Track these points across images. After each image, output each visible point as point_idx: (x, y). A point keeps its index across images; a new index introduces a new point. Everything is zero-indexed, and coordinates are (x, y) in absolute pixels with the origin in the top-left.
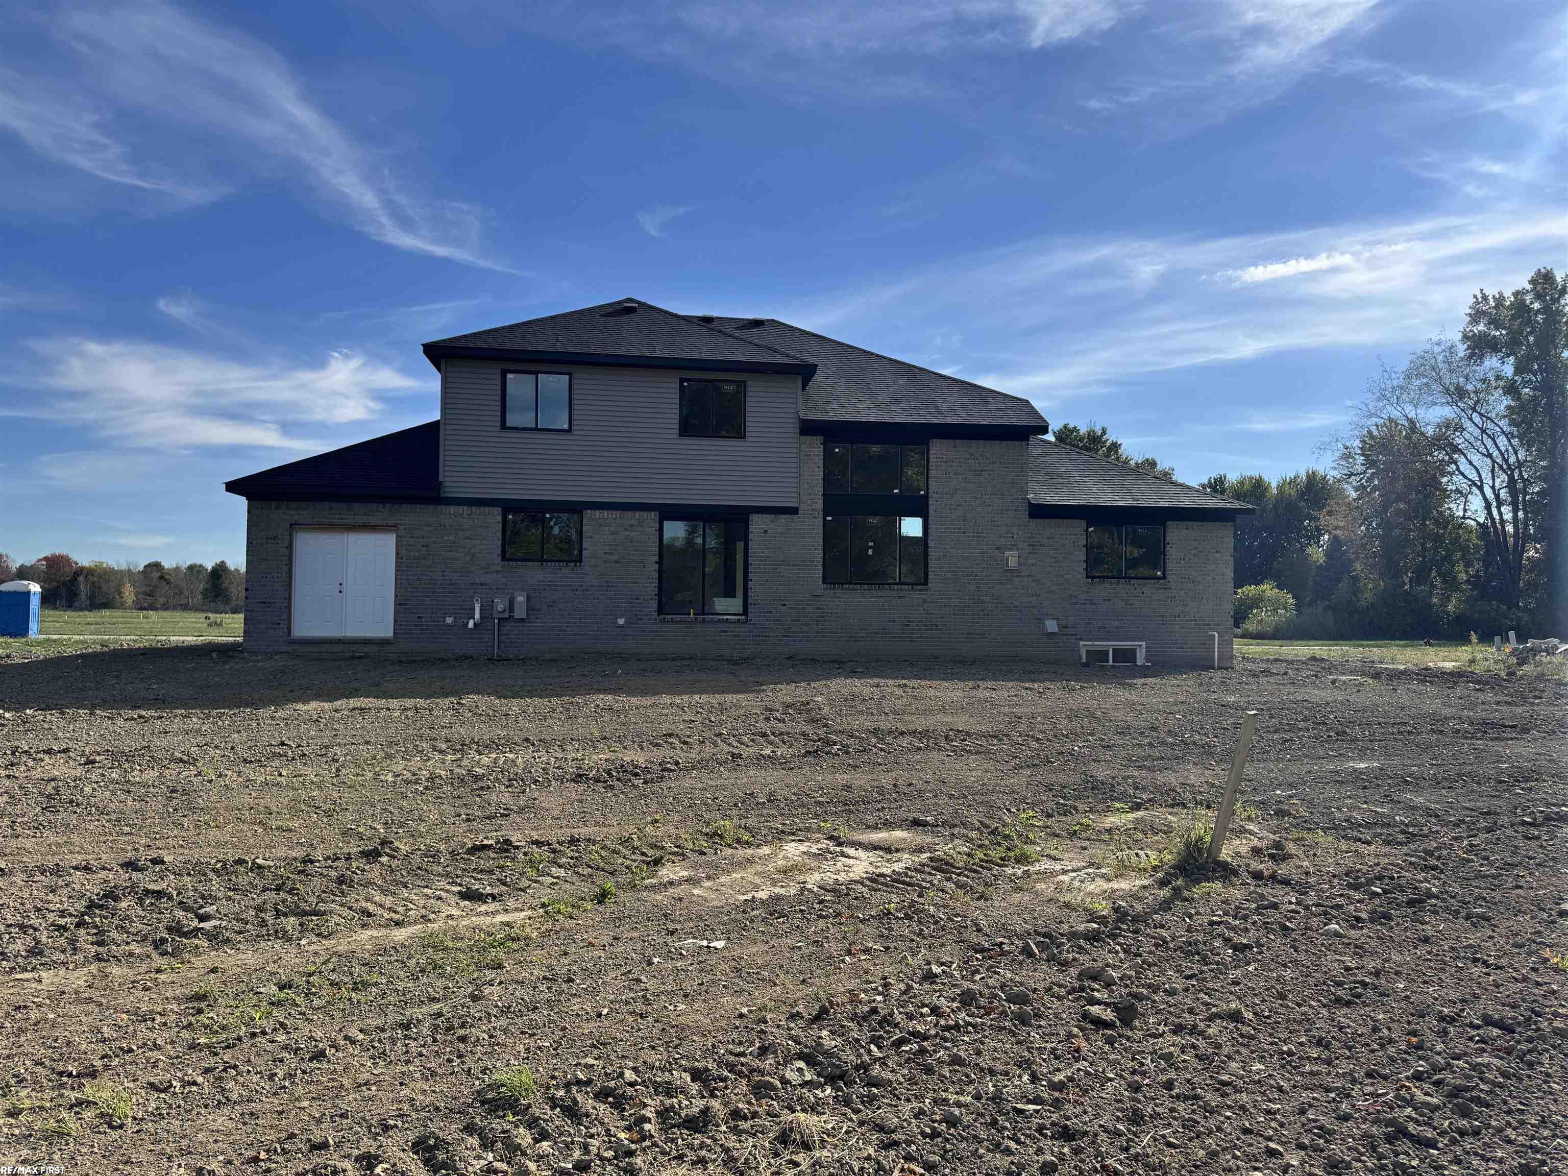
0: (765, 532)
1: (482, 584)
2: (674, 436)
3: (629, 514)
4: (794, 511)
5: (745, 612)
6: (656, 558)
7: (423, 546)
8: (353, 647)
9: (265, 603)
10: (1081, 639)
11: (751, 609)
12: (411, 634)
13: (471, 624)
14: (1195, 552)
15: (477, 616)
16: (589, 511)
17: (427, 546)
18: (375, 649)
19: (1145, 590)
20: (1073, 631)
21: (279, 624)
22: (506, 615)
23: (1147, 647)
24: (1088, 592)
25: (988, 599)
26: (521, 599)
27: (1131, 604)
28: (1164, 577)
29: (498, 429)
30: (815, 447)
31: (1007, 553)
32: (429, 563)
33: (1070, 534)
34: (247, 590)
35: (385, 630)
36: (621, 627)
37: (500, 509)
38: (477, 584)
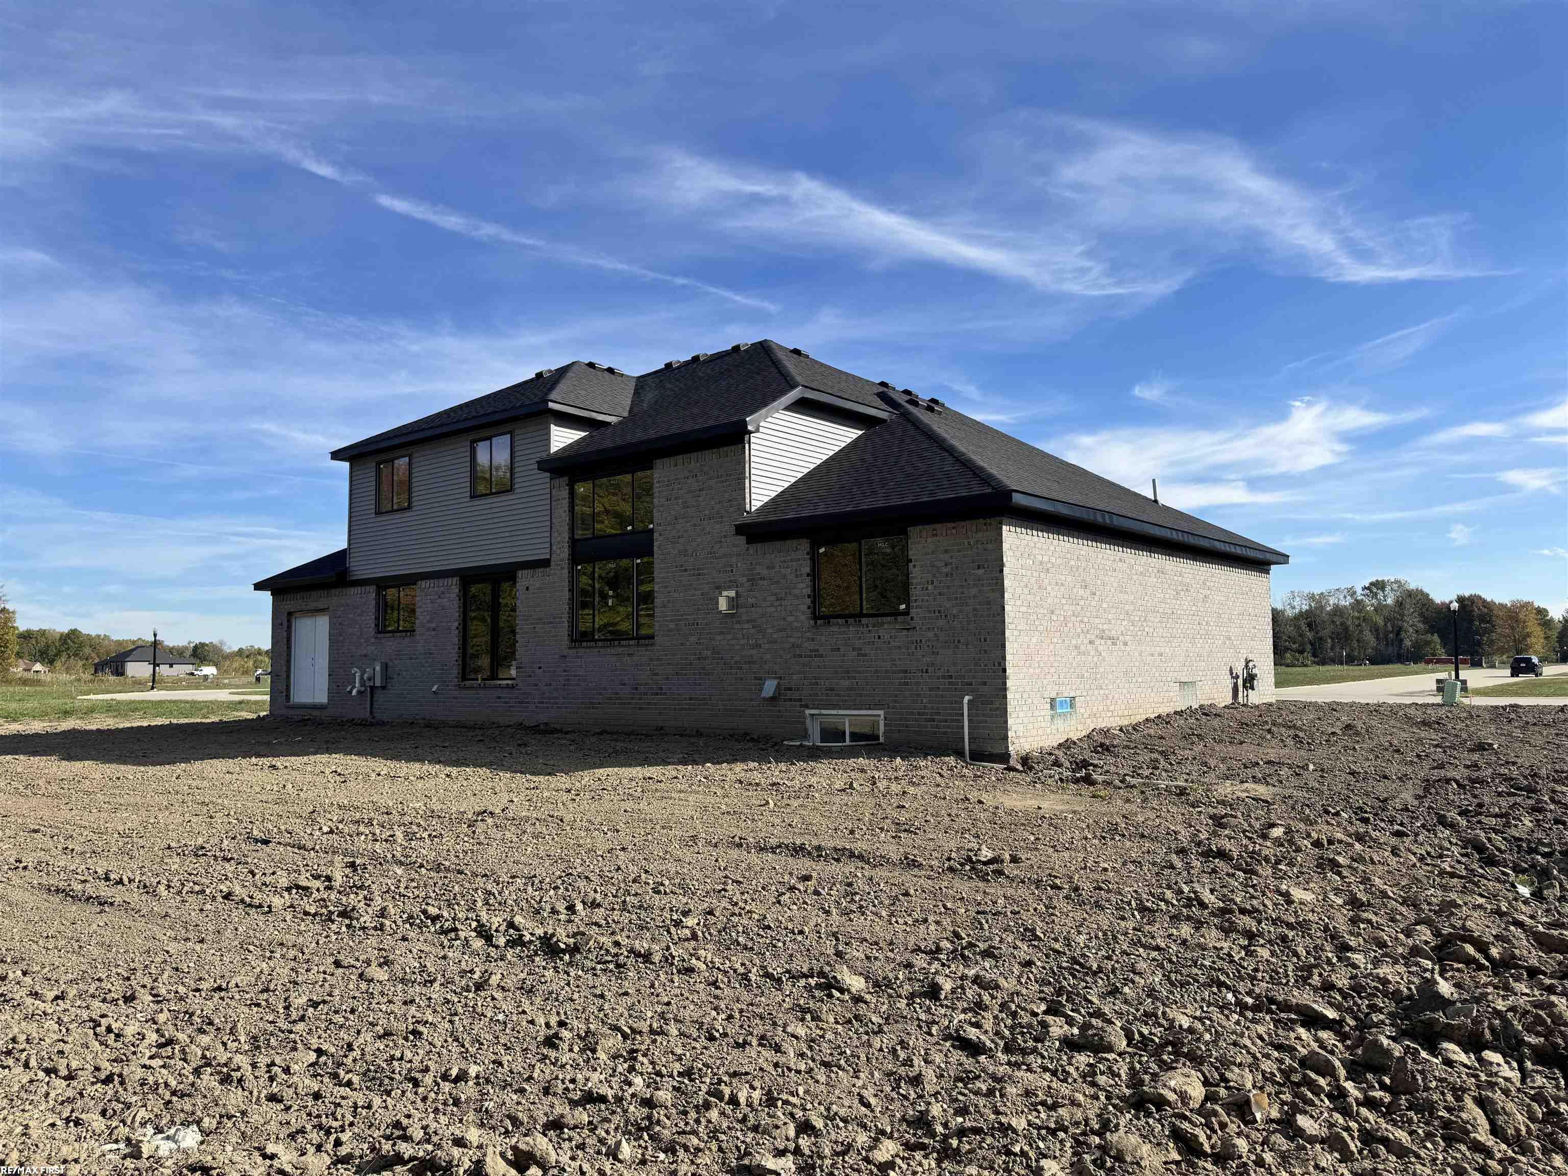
0: (528, 589)
1: (366, 656)
2: (468, 499)
3: (442, 582)
4: (547, 564)
6: (457, 624)
7: (339, 624)
9: (277, 676)
10: (807, 707)
11: (518, 674)
12: (335, 700)
13: (354, 692)
14: (948, 569)
15: (357, 685)
16: (420, 582)
17: (341, 624)
19: (881, 632)
20: (796, 695)
21: (283, 693)
22: (372, 683)
23: (885, 719)
24: (813, 640)
25: (709, 653)
26: (378, 668)
27: (866, 655)
28: (906, 613)
29: (374, 515)
30: (562, 490)
31: (723, 593)
32: (342, 638)
33: (792, 560)
36: (435, 693)
37: (375, 587)
38: (363, 655)
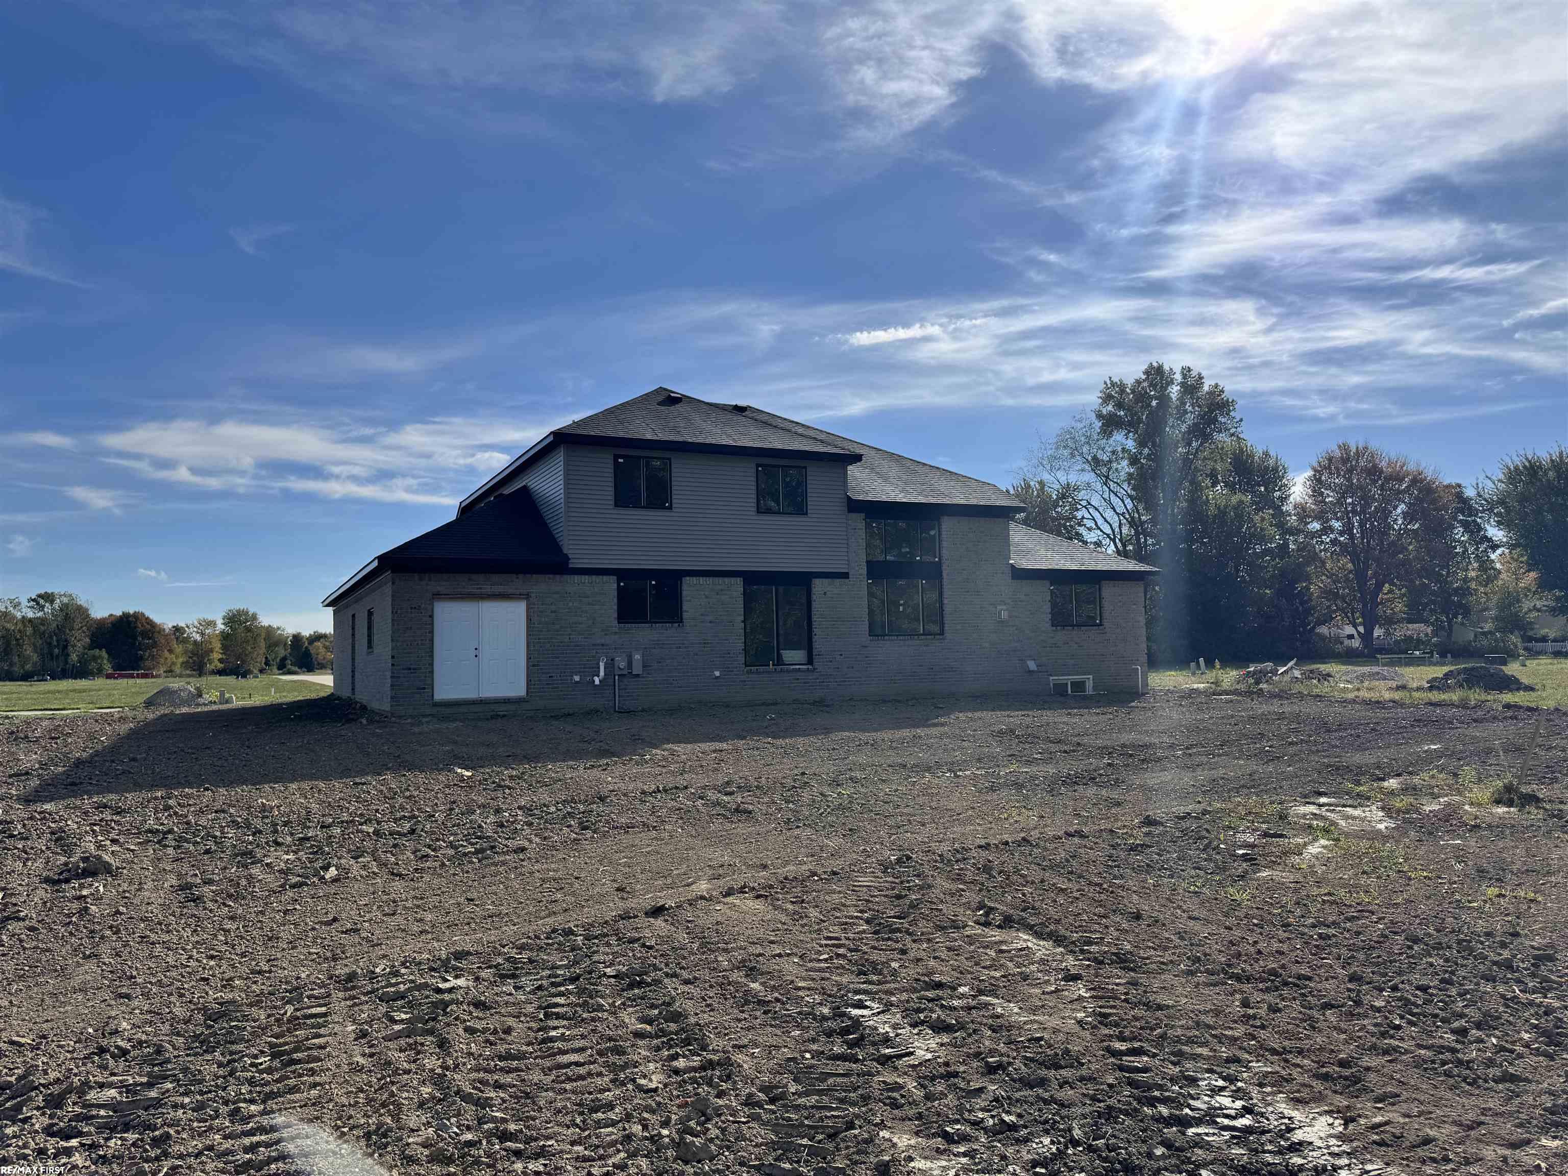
0: (825, 593)
1: (603, 645)
2: (751, 513)
3: (720, 580)
4: (845, 576)
5: (810, 661)
6: (742, 618)
7: (552, 612)
8: (492, 707)
9: (410, 669)
10: (1050, 675)
11: (816, 660)
12: (545, 692)
13: (597, 681)
14: (1120, 604)
15: (602, 673)
16: (688, 578)
17: (555, 612)
18: (512, 707)
19: (1089, 634)
20: (1045, 669)
21: (424, 688)
22: (625, 672)
23: (1093, 680)
24: (1053, 637)
25: (987, 645)
27: (1082, 646)
28: (1102, 624)
29: (611, 507)
30: (858, 521)
31: (999, 608)
32: (557, 627)
33: (1040, 592)
34: (393, 657)
35: (518, 689)
36: (717, 678)
37: (615, 578)
38: (598, 645)
